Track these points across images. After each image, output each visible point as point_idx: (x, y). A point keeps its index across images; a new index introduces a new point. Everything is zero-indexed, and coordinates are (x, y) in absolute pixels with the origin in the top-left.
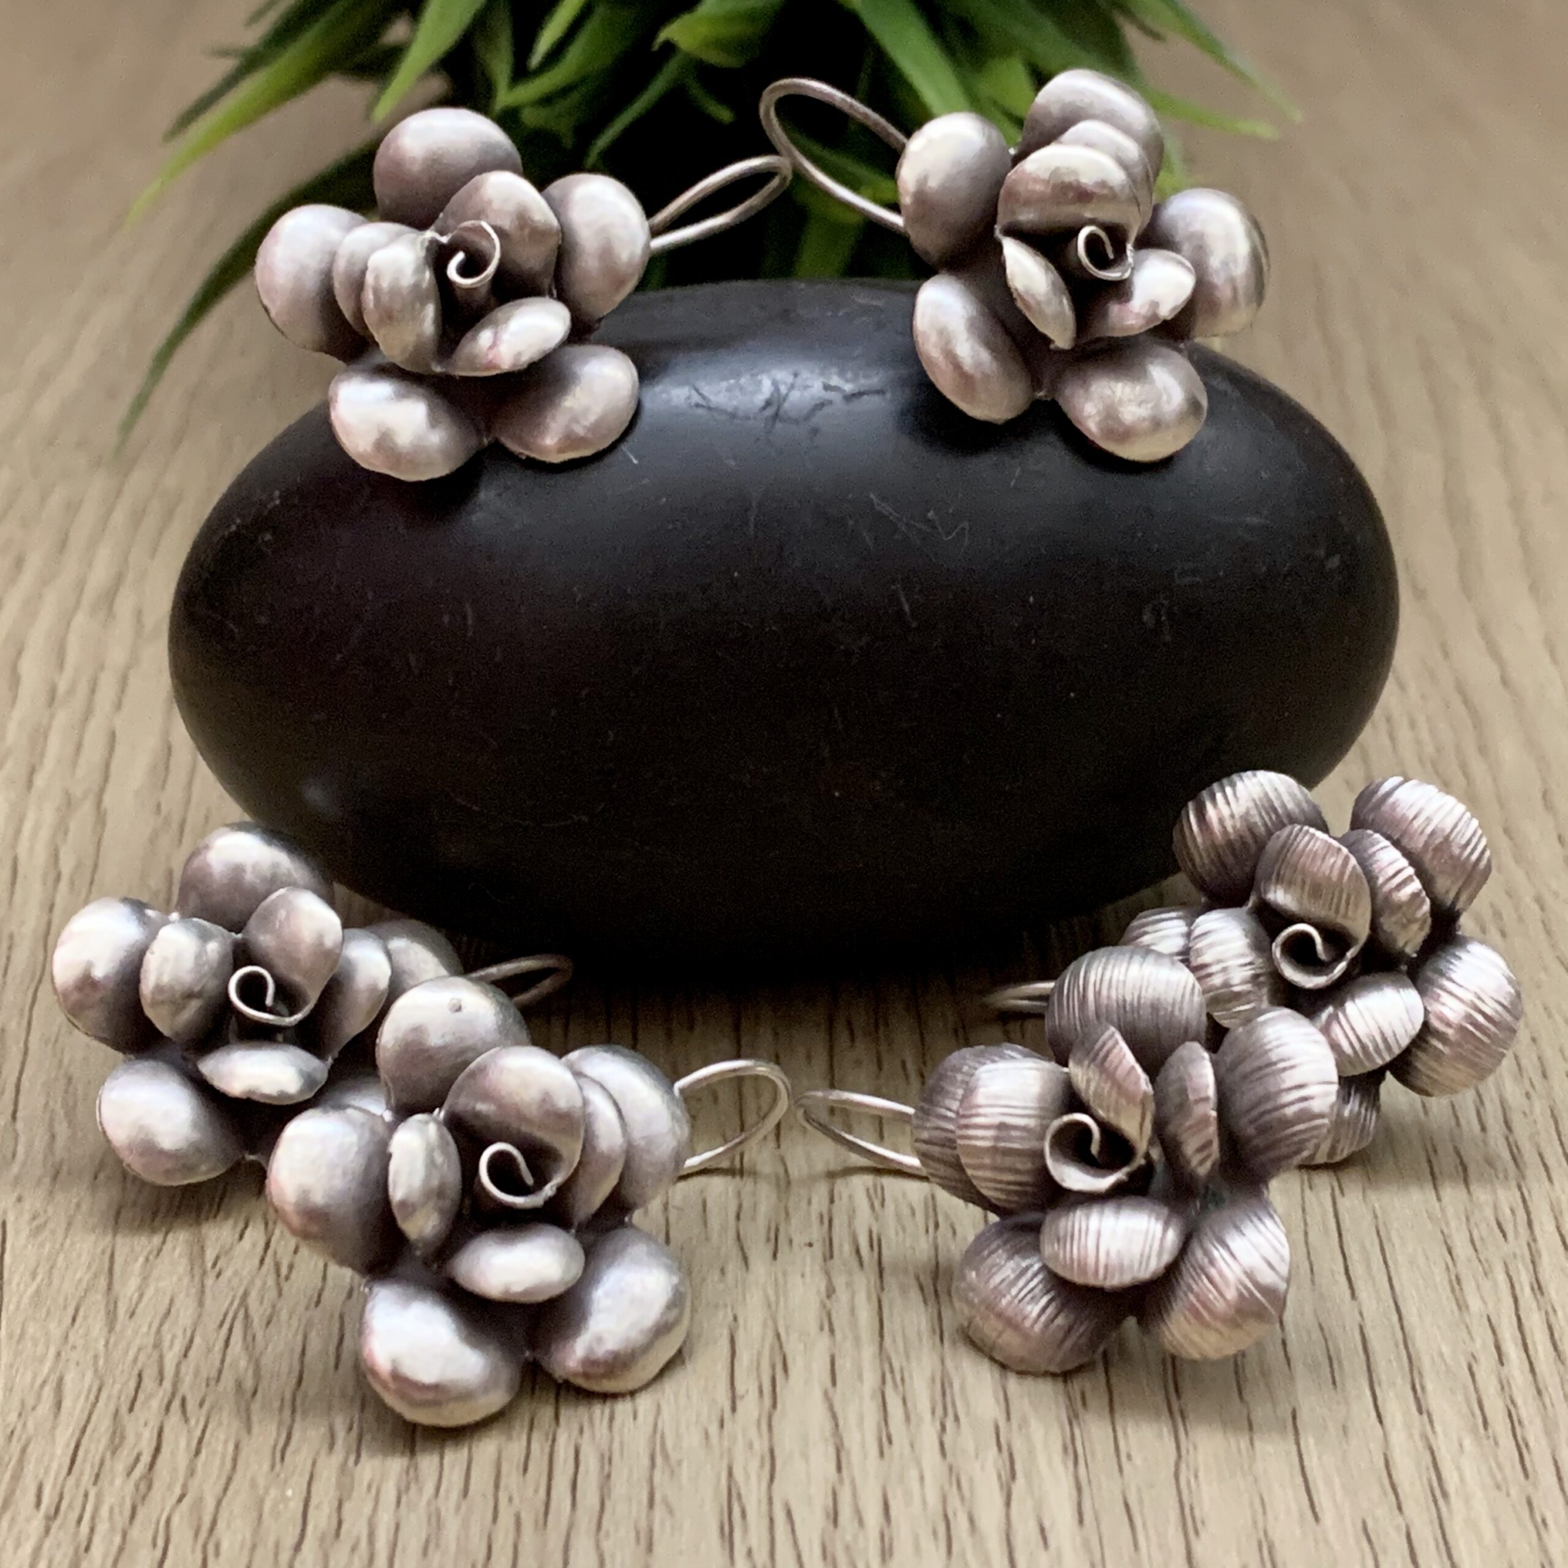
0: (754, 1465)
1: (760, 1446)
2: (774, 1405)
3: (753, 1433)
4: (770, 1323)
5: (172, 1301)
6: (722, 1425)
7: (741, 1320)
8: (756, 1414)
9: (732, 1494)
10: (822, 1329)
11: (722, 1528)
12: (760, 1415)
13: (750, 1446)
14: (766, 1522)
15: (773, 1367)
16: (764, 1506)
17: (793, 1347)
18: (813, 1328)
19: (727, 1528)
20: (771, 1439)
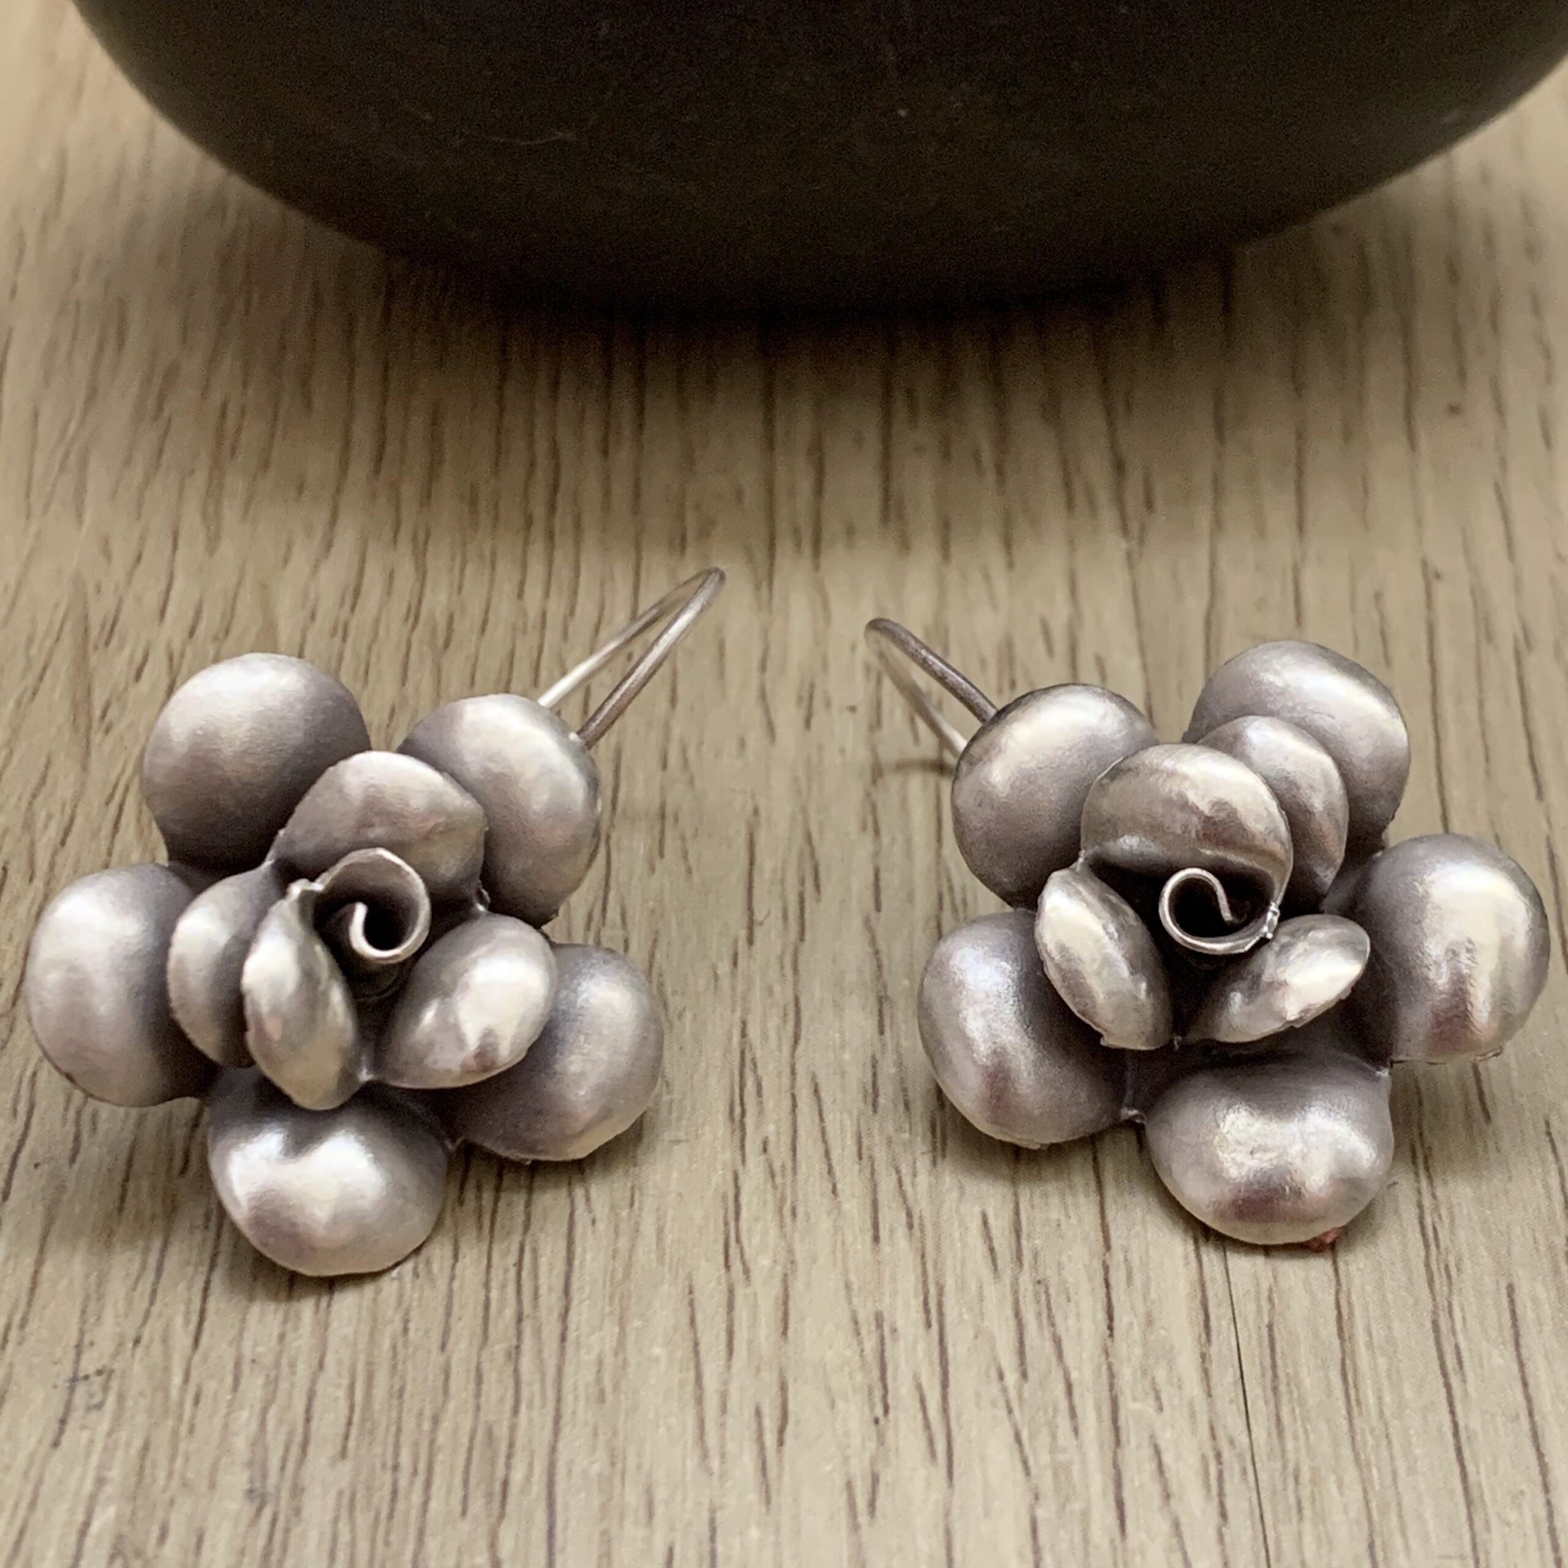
0: (774, 1022)
1: (783, 994)
2: (802, 938)
3: (773, 974)
4: (800, 818)
5: (48, 764)
6: (735, 963)
7: (763, 813)
8: (778, 950)
9: (745, 1061)
10: (864, 828)
11: (732, 1110)
12: (783, 952)
13: (770, 991)
14: (787, 1103)
15: (802, 883)
16: (786, 1081)
17: (828, 852)
18: (853, 826)
19: (738, 1110)
20: (796, 984)
